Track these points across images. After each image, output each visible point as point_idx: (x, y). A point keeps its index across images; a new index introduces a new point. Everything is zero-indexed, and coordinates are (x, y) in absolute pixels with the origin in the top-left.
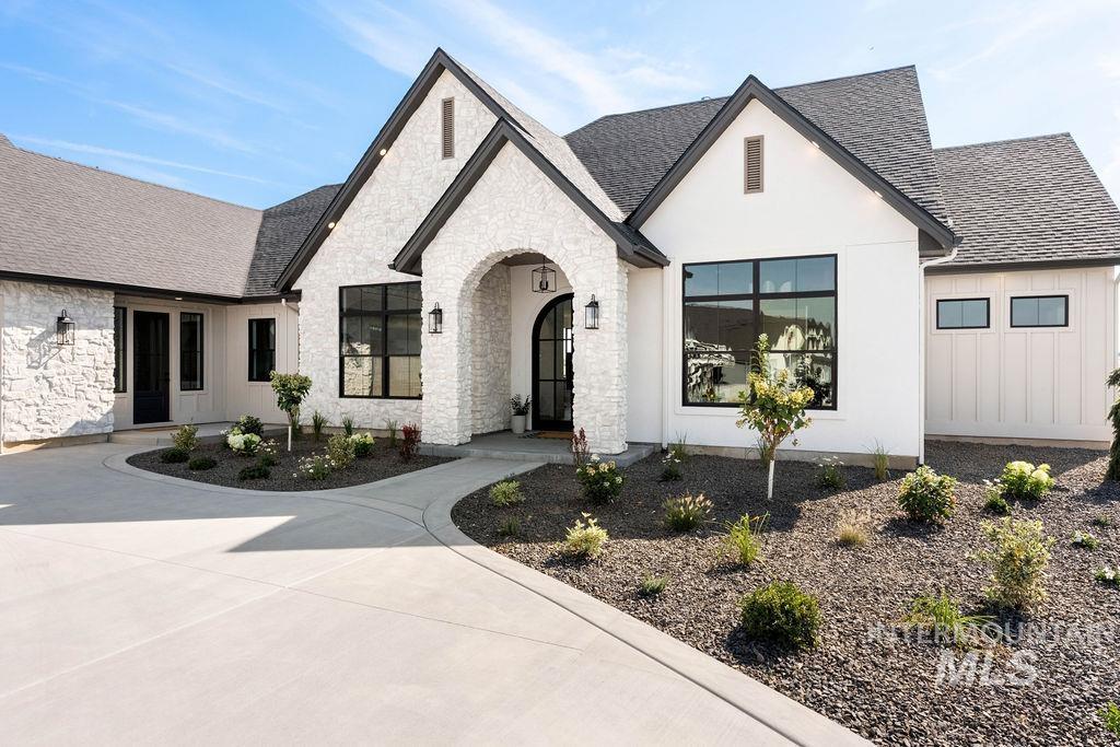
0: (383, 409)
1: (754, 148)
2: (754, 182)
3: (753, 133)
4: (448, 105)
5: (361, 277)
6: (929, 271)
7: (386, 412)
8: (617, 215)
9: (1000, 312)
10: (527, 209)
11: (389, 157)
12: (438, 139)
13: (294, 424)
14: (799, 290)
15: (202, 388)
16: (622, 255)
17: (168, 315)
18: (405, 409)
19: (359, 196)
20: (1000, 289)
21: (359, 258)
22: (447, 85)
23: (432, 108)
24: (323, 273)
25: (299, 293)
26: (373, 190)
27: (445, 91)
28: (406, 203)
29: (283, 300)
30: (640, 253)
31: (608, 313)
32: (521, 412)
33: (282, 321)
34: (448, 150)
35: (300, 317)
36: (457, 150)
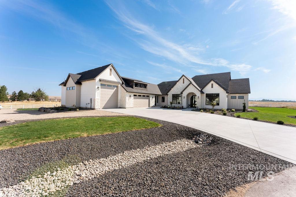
1: (212, 84)
2: (212, 87)
4: (184, 79)
5: (174, 93)
7: (177, 105)
8: (200, 90)
9: (237, 97)
10: (193, 89)
11: (178, 83)
13: (171, 106)
15: (158, 103)
16: (201, 93)
18: (179, 105)
20: (237, 95)
22: (183, 77)
23: (182, 79)
24: (171, 93)
26: (176, 86)
28: (179, 87)
29: (166, 95)
30: (202, 92)
31: (200, 98)
32: (189, 105)
33: (166, 97)
34: (184, 83)
35: (168, 97)
36: (185, 83)
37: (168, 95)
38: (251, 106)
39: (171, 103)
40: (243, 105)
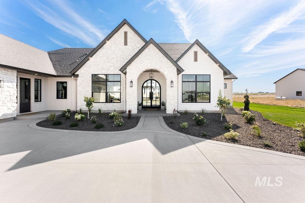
0: (106, 106)
1: (196, 53)
2: (196, 60)
3: (196, 50)
4: (126, 33)
5: (99, 72)
6: (225, 79)
7: (107, 106)
10: (156, 60)
11: (108, 43)
12: (123, 41)
14: (204, 81)
15: (41, 101)
17: (30, 79)
18: (113, 105)
19: (99, 51)
21: (98, 67)
22: (126, 28)
23: (121, 33)
24: (86, 70)
25: (78, 75)
26: (103, 50)
27: (125, 29)
28: (113, 55)
29: (73, 77)
32: (140, 105)
33: (70, 83)
34: (126, 44)
35: (78, 82)
36: (128, 44)
37: (77, 76)
38: (261, 102)
39: (89, 103)
40: (244, 100)
